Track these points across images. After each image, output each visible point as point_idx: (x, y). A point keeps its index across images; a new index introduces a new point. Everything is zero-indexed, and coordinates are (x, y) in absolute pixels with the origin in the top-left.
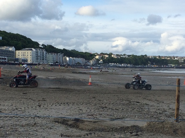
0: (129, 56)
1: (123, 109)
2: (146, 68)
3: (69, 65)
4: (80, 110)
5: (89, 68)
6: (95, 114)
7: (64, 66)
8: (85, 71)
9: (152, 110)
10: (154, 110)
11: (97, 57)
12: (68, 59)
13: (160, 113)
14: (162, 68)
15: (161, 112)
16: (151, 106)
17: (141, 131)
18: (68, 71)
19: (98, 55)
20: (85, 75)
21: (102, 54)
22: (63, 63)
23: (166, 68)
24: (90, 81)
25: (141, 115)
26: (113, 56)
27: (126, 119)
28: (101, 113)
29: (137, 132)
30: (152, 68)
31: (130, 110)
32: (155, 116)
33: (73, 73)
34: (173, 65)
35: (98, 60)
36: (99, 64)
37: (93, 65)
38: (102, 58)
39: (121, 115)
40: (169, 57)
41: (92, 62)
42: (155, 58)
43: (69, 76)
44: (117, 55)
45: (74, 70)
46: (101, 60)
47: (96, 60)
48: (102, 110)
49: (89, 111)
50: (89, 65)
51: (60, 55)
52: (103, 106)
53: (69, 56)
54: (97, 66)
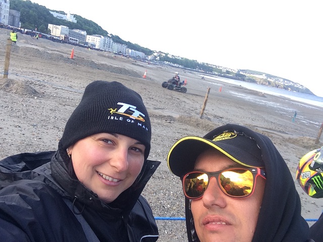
0: (182, 58)
2: (194, 71)
3: (130, 57)
7: (126, 56)
9: (187, 107)
10: (188, 107)
11: (155, 54)
12: (130, 51)
13: (192, 110)
14: (207, 73)
16: (188, 104)
17: (174, 120)
18: (128, 62)
19: (157, 52)
20: (142, 68)
21: (160, 52)
23: (210, 74)
24: (145, 75)
26: (168, 55)
27: (165, 110)
28: (148, 102)
29: (171, 121)
30: (199, 72)
31: (170, 103)
32: (187, 112)
33: (133, 64)
34: (216, 73)
35: (156, 57)
36: (156, 60)
37: (150, 61)
38: (159, 56)
39: (162, 106)
40: (215, 66)
41: (150, 58)
42: (203, 64)
43: (128, 66)
44: (172, 56)
47: (154, 56)
50: (147, 60)
51: (124, 47)
52: (151, 97)
53: (131, 49)
54: (154, 62)
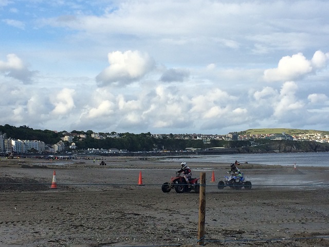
0: (121, 135)
1: (111, 228)
2: (149, 154)
3: (15, 154)
4: (36, 233)
5: (52, 158)
6: (63, 238)
7: (7, 155)
8: (45, 164)
9: (161, 227)
10: (164, 227)
11: (66, 138)
12: (13, 142)
13: (173, 231)
15: (175, 228)
16: (159, 220)
20: (44, 171)
21: (74, 132)
22: (5, 151)
23: (182, 154)
24: (53, 181)
25: (142, 235)
26: (93, 136)
27: (117, 245)
28: (73, 236)
30: (159, 154)
31: (123, 228)
32: (165, 237)
33: (24, 167)
35: (68, 144)
36: (70, 150)
37: (59, 153)
38: (74, 140)
39: (108, 238)
40: (187, 135)
41: (56, 147)
42: (164, 136)
43: (15, 173)
44: (101, 134)
45: (24, 162)
46: (74, 144)
47: (63, 143)
48: (74, 230)
49: (51, 234)
50: (52, 154)
52: (77, 223)
53: (15, 138)
54: (66, 154)
